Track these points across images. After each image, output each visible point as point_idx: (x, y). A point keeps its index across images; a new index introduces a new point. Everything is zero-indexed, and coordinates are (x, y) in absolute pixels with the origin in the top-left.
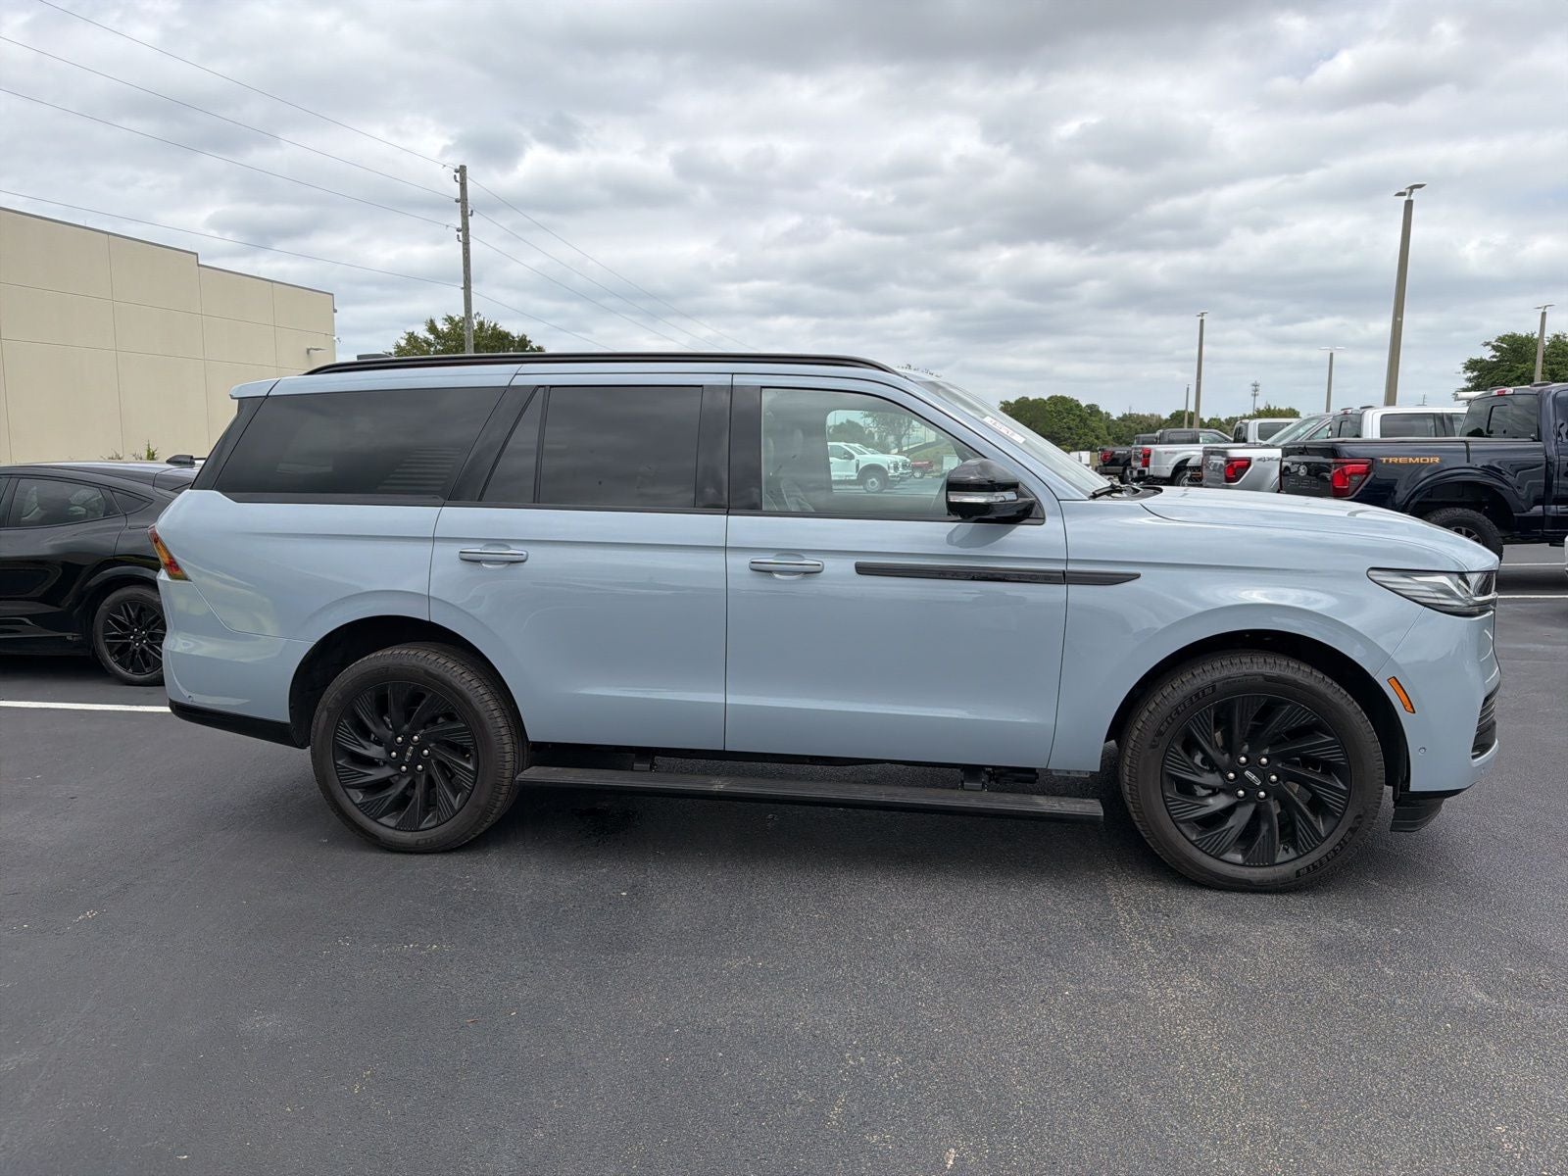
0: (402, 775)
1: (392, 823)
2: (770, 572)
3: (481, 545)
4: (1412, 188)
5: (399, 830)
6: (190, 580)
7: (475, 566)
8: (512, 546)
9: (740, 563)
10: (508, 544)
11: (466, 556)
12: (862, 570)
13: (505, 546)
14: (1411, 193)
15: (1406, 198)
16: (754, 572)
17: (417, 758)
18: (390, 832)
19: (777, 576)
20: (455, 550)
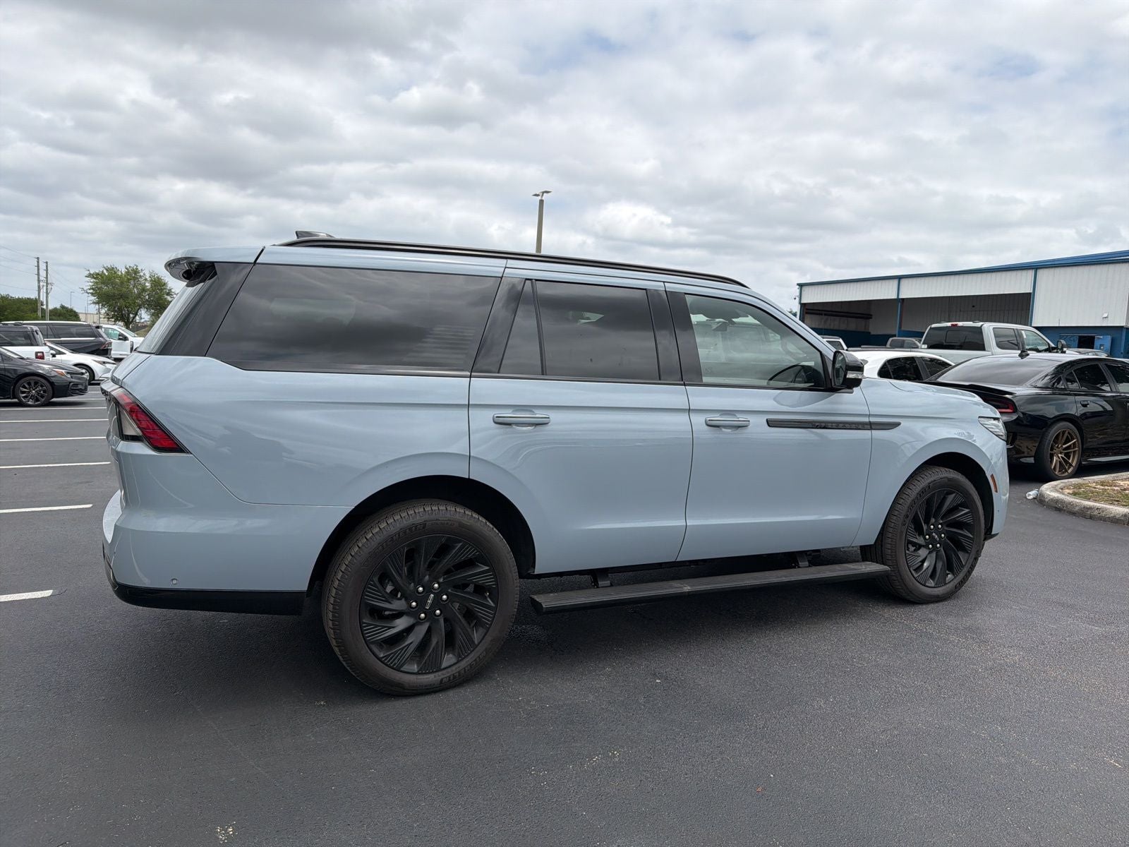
0: (419, 622)
1: (415, 668)
2: (718, 426)
3: (511, 411)
4: (543, 193)
5: (422, 674)
6: (189, 452)
7: (508, 429)
8: (536, 411)
9: (699, 420)
10: (531, 409)
11: (497, 420)
12: (771, 423)
13: (531, 411)
14: (542, 195)
15: (539, 198)
16: (710, 428)
17: (437, 603)
18: (412, 678)
19: (723, 430)
20: (490, 414)
